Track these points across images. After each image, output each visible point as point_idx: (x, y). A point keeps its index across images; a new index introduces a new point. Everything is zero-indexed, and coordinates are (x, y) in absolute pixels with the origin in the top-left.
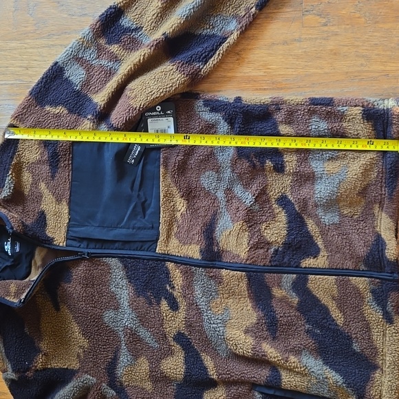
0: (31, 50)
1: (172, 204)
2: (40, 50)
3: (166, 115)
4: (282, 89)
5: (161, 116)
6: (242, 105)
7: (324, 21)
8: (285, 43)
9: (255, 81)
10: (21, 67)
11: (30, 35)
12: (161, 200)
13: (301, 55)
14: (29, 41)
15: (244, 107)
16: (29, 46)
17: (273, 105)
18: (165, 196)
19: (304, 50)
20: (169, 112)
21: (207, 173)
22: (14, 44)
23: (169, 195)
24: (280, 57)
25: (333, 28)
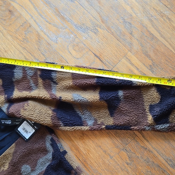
0: (13, 46)
1: (4, 161)
2: (16, 50)
3: (33, 127)
4: (86, 167)
5: (31, 125)
6: (63, 158)
7: (129, 162)
8: (105, 152)
9: (79, 152)
10: (4, 48)
11: (18, 40)
12: (1, 156)
13: (106, 164)
14: (15, 42)
15: (63, 159)
16: (13, 44)
17: (75, 171)
18: (4, 156)
19: (109, 163)
20: (36, 127)
21: (28, 166)
22: (9, 37)
23: (6, 157)
24: (98, 155)
25: (129, 169)
